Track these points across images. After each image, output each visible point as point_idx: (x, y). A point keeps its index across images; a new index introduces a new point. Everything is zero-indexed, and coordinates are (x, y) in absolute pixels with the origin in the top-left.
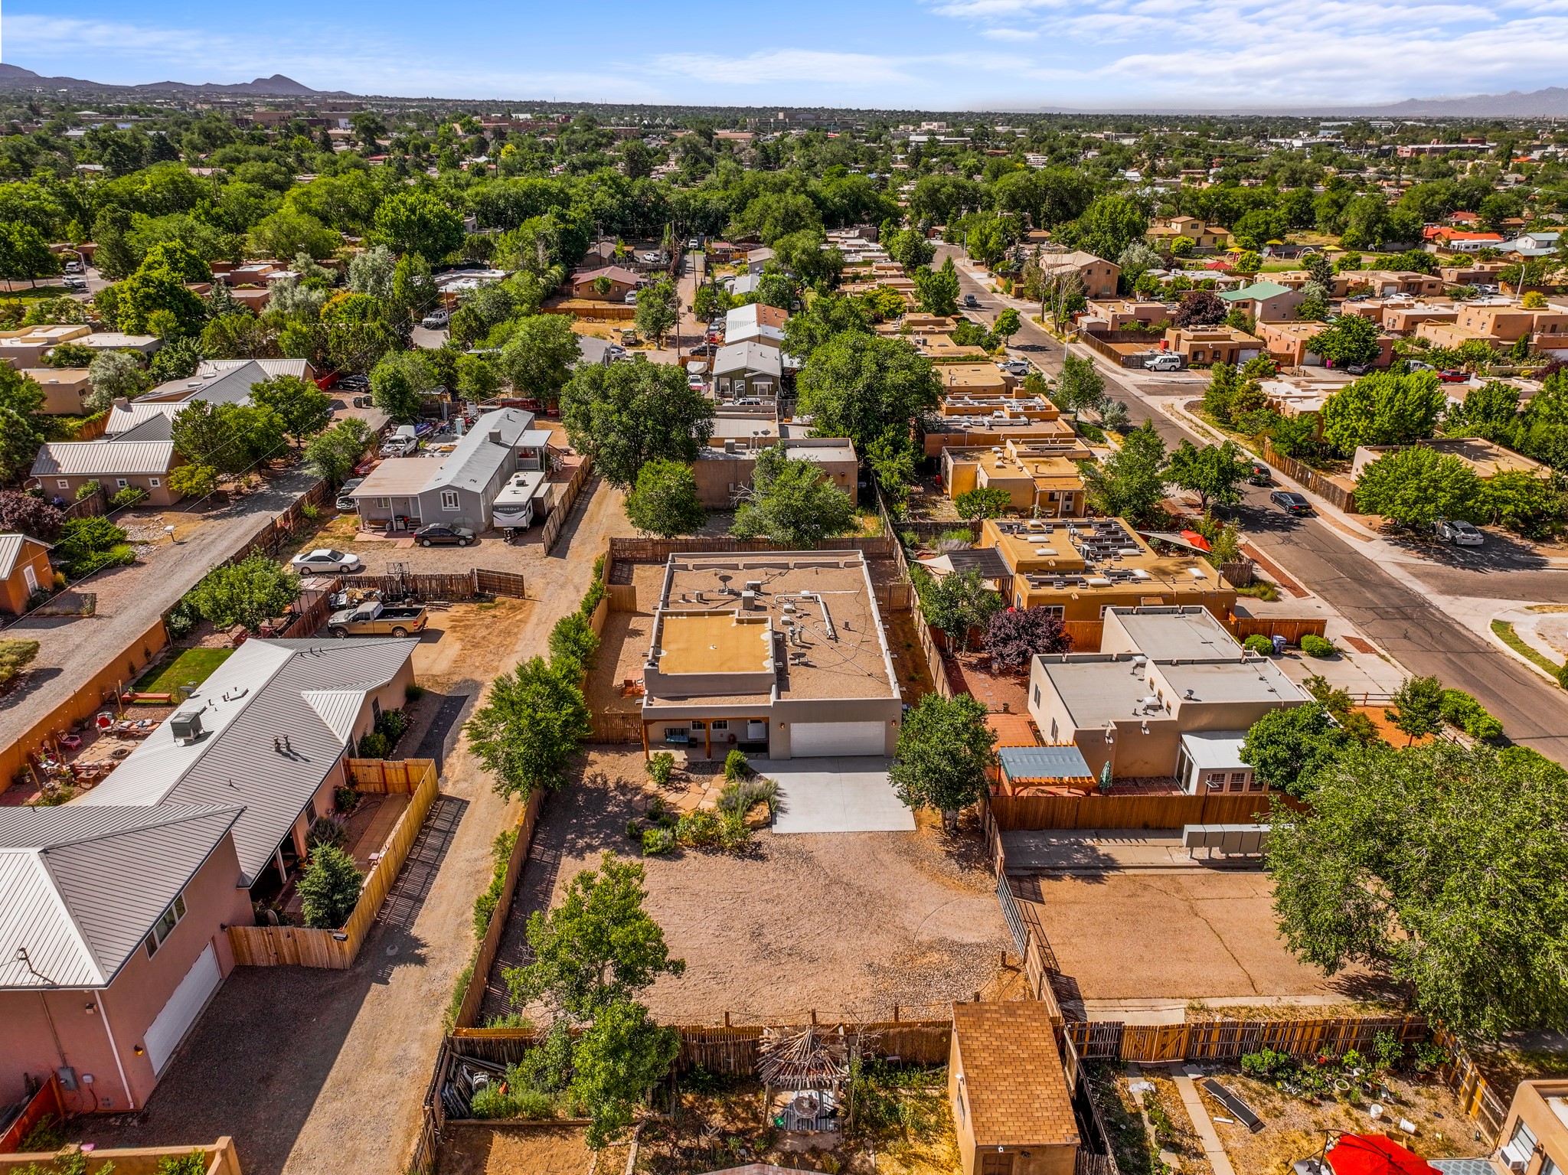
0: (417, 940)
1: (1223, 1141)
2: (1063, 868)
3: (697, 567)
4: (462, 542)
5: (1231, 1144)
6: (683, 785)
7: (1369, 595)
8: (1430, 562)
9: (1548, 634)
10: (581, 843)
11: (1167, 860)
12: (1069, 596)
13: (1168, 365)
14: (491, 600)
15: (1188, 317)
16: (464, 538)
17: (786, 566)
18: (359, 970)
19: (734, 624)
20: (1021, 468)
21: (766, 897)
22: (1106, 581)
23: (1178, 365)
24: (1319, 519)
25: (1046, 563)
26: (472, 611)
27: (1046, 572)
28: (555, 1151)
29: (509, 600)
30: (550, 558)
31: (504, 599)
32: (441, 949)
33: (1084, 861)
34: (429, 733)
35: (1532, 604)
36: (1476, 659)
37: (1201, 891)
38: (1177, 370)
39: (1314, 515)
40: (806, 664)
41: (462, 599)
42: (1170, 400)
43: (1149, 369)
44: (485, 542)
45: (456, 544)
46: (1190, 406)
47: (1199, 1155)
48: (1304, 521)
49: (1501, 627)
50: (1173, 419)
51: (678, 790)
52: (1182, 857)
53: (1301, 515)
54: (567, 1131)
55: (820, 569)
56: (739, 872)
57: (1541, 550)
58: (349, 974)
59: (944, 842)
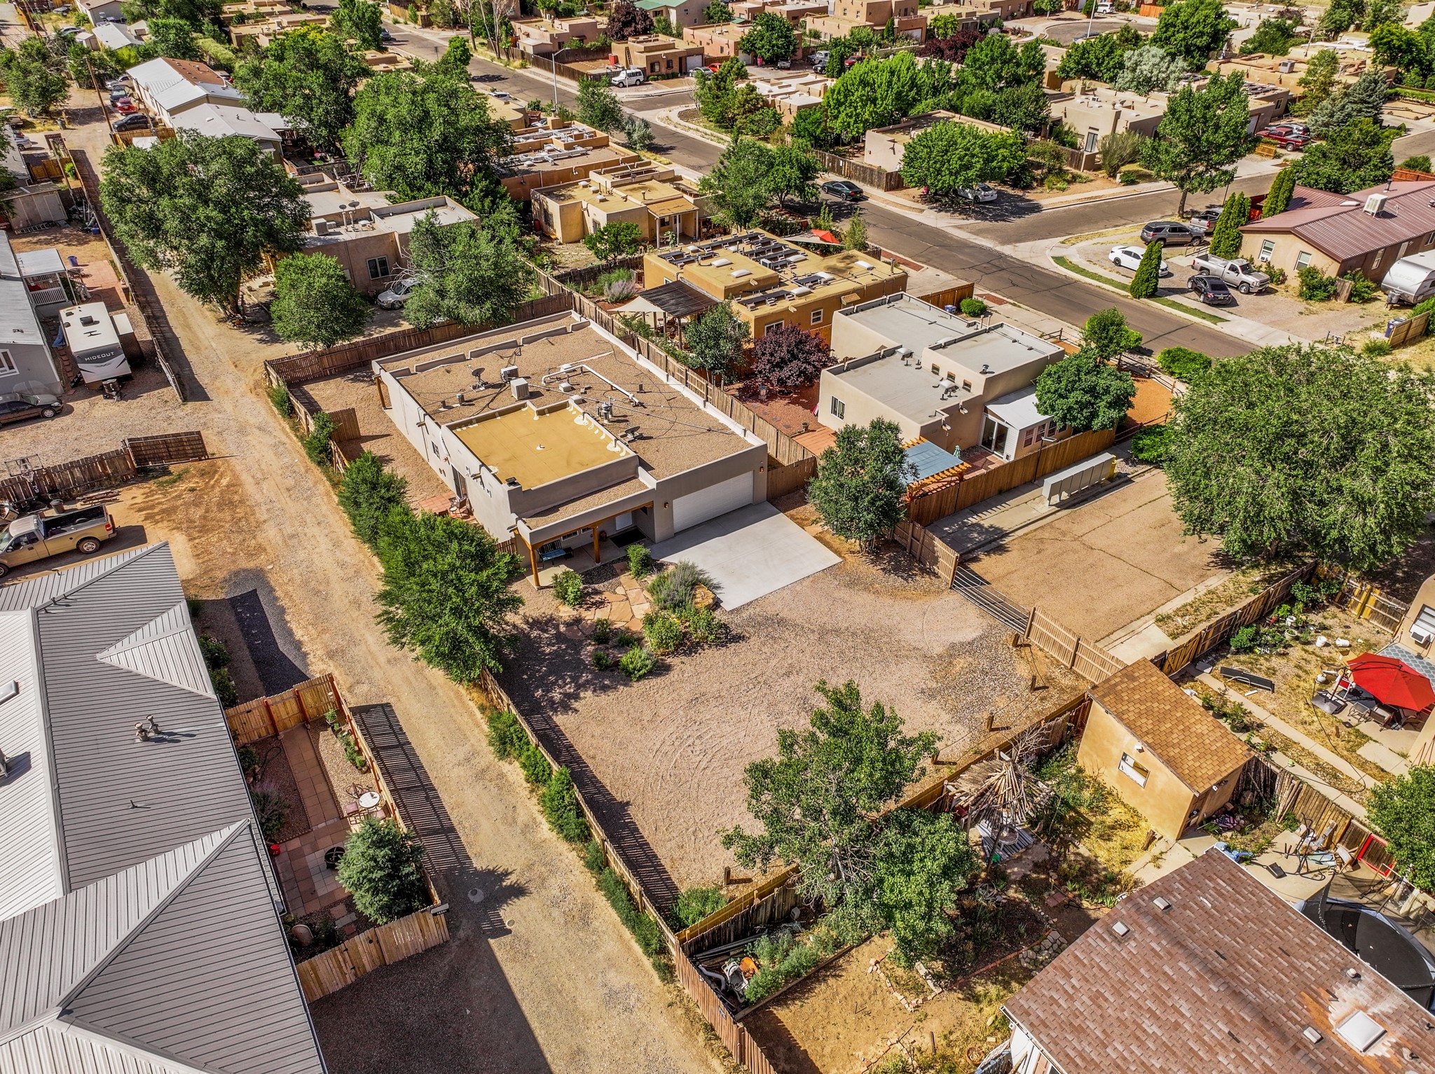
0: (491, 873)
1: (1264, 708)
2: (973, 550)
3: (422, 369)
4: (49, 413)
5: (1270, 707)
6: (597, 598)
7: (961, 257)
8: (972, 221)
9: (1094, 260)
10: (556, 695)
11: (1034, 515)
12: (787, 310)
13: (634, 79)
14: (166, 472)
15: (621, 29)
16: (49, 407)
17: (514, 345)
18: (462, 934)
19: (536, 418)
20: (626, 199)
21: (782, 672)
22: (805, 289)
23: (641, 78)
24: (870, 201)
25: (748, 284)
26: (152, 493)
27: (750, 292)
28: (843, 992)
29: (193, 466)
30: (190, 404)
31: (182, 466)
32: (530, 867)
33: (982, 538)
34: (252, 648)
35: (1062, 239)
36: (1068, 289)
37: (1078, 529)
38: (641, 84)
39: (866, 199)
40: (641, 437)
41: (125, 482)
42: (663, 112)
43: (618, 86)
44: (79, 406)
45: (40, 417)
46: (682, 115)
47: (1260, 726)
48: (861, 204)
49: (1060, 260)
50: (679, 130)
51: (599, 605)
52: (1044, 508)
53: (856, 200)
54: (835, 968)
55: (551, 339)
56: (736, 660)
57: (1030, 195)
58: (454, 945)
59: (873, 562)
